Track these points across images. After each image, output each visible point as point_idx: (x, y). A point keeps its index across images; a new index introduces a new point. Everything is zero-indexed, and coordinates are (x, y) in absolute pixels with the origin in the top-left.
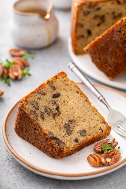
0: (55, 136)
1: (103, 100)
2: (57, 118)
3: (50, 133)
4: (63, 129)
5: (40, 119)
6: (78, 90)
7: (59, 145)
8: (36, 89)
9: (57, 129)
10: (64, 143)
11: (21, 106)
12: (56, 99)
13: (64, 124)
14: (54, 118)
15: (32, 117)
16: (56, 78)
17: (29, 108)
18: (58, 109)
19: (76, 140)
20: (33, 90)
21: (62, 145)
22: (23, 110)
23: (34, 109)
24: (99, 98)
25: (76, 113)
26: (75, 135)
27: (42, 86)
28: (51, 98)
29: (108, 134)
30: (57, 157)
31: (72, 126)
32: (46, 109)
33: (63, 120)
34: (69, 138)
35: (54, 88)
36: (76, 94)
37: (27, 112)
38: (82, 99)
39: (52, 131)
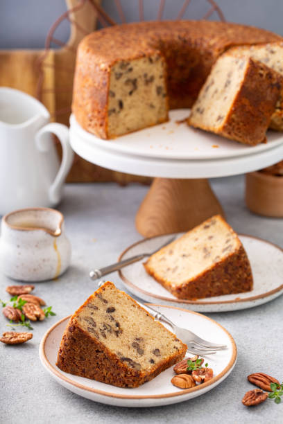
0: (126, 357)
1: (163, 318)
2: (122, 336)
3: (119, 353)
4: (132, 349)
5: (101, 337)
6: (133, 303)
7: (134, 367)
8: (85, 303)
9: (126, 348)
10: (139, 364)
11: (74, 322)
12: (112, 314)
13: (131, 343)
14: (118, 336)
15: (92, 335)
16: (104, 290)
17: (84, 325)
18: (118, 325)
19: (152, 361)
20: (83, 304)
21: (137, 367)
22: (78, 328)
23: (91, 326)
24: (156, 317)
25: (141, 330)
26: (149, 355)
27: (90, 299)
28: (106, 313)
29: (184, 354)
30: (131, 386)
31: (141, 344)
32: (104, 326)
33: (128, 338)
34: (142, 358)
35: (106, 301)
36: (132, 308)
37: (84, 330)
38: (141, 313)
39: (120, 350)
